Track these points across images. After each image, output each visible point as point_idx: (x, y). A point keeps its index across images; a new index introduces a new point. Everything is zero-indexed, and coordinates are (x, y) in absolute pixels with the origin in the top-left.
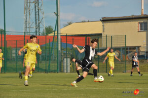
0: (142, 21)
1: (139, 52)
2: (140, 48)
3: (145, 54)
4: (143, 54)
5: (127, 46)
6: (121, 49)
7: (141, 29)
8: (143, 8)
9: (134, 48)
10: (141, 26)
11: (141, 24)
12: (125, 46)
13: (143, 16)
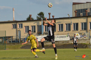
0: (14, 24)
1: (12, 39)
2: (13, 37)
3: (15, 40)
4: (14, 40)
5: (6, 36)
6: (3, 38)
7: (13, 28)
8: (14, 17)
9: (10, 37)
10: (13, 26)
11: (13, 25)
12: (5, 36)
13: (14, 21)
